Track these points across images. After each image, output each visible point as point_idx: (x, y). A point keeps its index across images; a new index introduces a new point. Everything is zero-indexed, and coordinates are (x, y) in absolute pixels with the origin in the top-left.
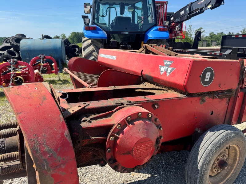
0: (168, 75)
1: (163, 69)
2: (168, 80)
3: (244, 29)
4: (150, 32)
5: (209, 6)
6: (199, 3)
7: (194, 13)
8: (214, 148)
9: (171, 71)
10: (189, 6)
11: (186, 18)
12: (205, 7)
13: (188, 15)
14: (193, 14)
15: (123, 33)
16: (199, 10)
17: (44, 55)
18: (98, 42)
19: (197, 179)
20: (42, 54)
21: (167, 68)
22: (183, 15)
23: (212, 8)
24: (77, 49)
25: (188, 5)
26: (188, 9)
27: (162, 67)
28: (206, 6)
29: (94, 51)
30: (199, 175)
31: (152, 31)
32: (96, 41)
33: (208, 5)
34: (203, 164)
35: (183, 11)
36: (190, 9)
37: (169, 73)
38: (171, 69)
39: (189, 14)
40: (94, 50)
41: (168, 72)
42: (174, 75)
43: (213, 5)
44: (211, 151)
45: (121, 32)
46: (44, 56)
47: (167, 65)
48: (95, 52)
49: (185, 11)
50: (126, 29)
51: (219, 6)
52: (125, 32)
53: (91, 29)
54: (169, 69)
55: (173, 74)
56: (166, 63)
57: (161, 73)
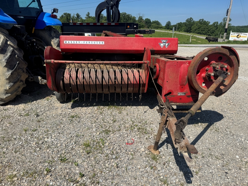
0: (167, 47)
1: (162, 45)
2: (167, 49)
9: (168, 45)
15: (19, 17)
21: (164, 44)
27: (161, 44)
42: (171, 47)
47: (164, 42)
50: (20, 12)
54: (166, 44)
56: (163, 41)
57: (162, 47)
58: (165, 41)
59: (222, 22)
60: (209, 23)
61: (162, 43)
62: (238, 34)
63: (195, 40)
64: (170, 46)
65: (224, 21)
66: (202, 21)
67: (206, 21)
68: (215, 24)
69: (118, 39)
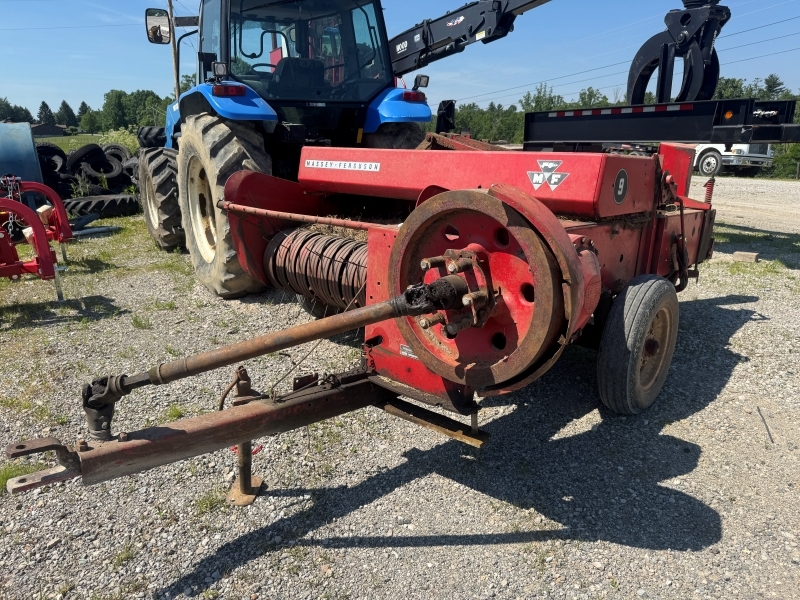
0: (554, 187)
1: (538, 178)
2: (555, 197)
3: (525, 94)
4: (383, 103)
5: (481, 35)
6: (450, 24)
7: (439, 50)
8: (647, 311)
9: (560, 180)
10: (421, 29)
11: (414, 64)
12: (467, 36)
13: (421, 55)
14: (434, 52)
15: (311, 104)
16: (453, 43)
17: (19, 178)
18: (249, 131)
19: (626, 370)
20: (10, 176)
21: (547, 175)
22: (404, 56)
23: (485, 41)
24: (59, 161)
25: (418, 27)
26: (417, 38)
27: (536, 175)
28: (473, 34)
29: (244, 156)
30: (630, 361)
31: (386, 100)
32: (240, 128)
33: (477, 30)
34: (635, 341)
35: (405, 44)
36: (425, 39)
37: (555, 183)
38: (559, 176)
39: (423, 52)
40: (244, 153)
41: (552, 182)
42: (569, 187)
43: (489, 32)
44: (644, 314)
45: (305, 102)
46: (17, 181)
47: (547, 169)
48: (248, 158)
49: (411, 43)
50: (319, 93)
51: (505, 34)
52: (317, 102)
53: (230, 93)
54: (554, 176)
55: (564, 184)
56: (545, 164)
57: (536, 187)
58: (551, 165)
61: (538, 169)
64: (567, 183)
69: (412, 157)
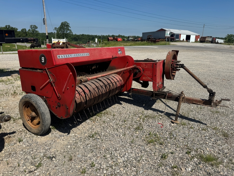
54: (121, 52)
59: (30, 29)
60: (17, 29)
62: (58, 40)
63: (9, 46)
65: (32, 28)
66: (9, 27)
67: (14, 28)
68: (23, 31)
